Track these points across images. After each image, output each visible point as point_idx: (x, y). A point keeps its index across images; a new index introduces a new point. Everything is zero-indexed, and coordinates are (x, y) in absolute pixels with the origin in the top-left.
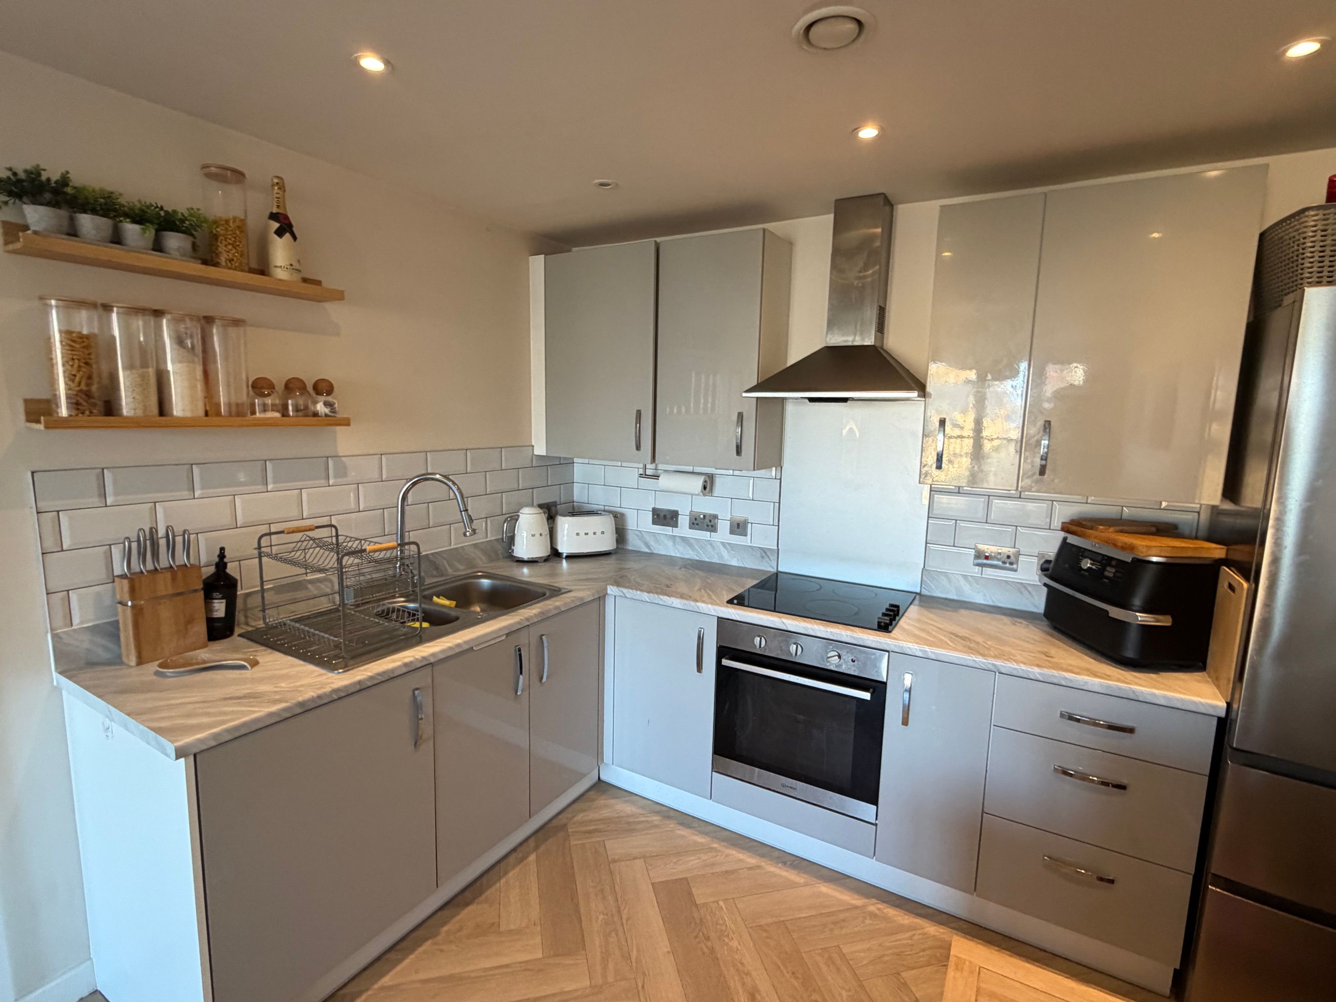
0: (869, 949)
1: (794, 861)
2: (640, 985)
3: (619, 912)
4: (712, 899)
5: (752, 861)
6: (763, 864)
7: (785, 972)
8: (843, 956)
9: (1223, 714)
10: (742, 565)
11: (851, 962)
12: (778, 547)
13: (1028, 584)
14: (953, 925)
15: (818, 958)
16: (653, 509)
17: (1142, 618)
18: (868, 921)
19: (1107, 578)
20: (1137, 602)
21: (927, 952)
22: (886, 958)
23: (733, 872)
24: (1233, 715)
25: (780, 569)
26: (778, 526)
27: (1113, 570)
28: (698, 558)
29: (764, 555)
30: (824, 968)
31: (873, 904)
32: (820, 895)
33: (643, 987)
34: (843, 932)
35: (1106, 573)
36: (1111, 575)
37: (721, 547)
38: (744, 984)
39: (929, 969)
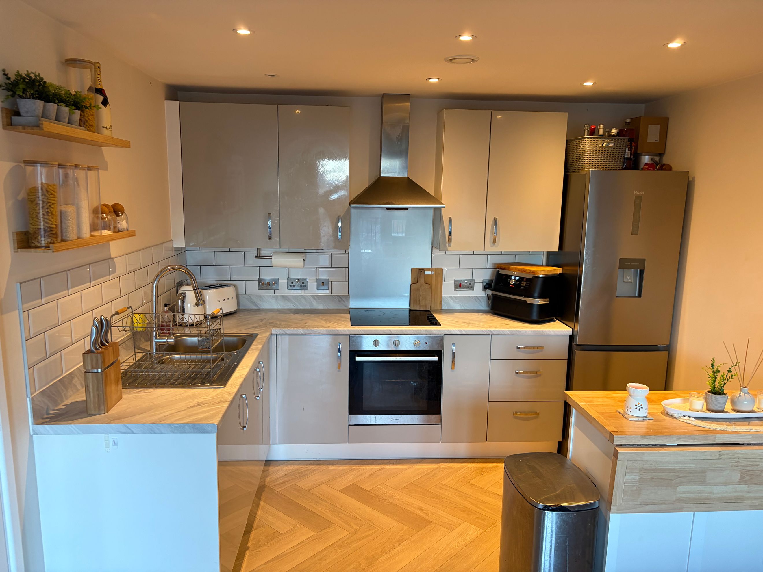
0: (452, 479)
1: (396, 461)
2: (372, 525)
3: (334, 506)
4: (373, 486)
5: (378, 467)
6: (383, 467)
7: (427, 498)
8: (444, 485)
9: (571, 333)
10: (326, 308)
11: (449, 486)
12: (349, 294)
13: (479, 296)
14: (477, 461)
15: (436, 489)
16: (258, 279)
17: (540, 302)
18: (445, 471)
19: (523, 286)
20: (536, 295)
21: (473, 473)
22: (460, 480)
23: (373, 474)
24: (575, 333)
25: (350, 307)
26: (348, 281)
27: (525, 283)
28: (295, 308)
29: (340, 300)
30: (441, 491)
31: (442, 465)
32: (418, 469)
33: (374, 524)
34: (438, 478)
35: (522, 285)
36: (525, 285)
37: (312, 299)
38: (414, 507)
39: (478, 477)
